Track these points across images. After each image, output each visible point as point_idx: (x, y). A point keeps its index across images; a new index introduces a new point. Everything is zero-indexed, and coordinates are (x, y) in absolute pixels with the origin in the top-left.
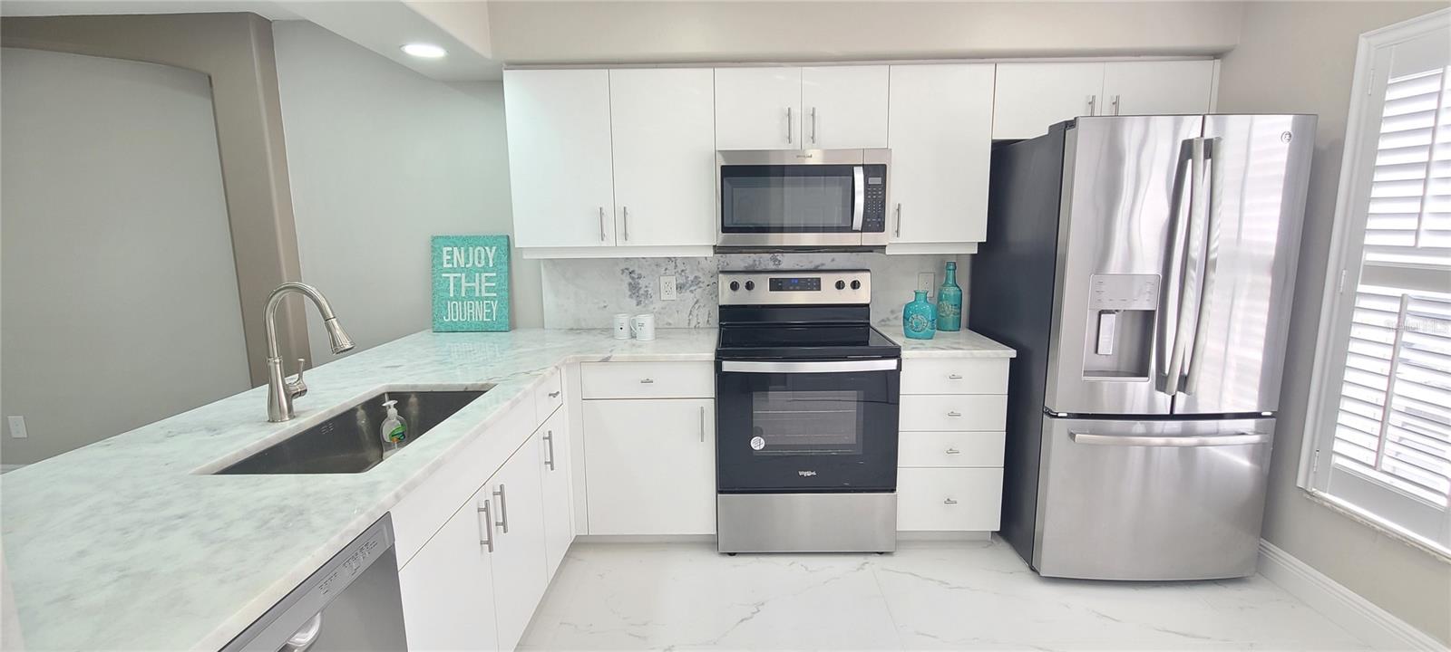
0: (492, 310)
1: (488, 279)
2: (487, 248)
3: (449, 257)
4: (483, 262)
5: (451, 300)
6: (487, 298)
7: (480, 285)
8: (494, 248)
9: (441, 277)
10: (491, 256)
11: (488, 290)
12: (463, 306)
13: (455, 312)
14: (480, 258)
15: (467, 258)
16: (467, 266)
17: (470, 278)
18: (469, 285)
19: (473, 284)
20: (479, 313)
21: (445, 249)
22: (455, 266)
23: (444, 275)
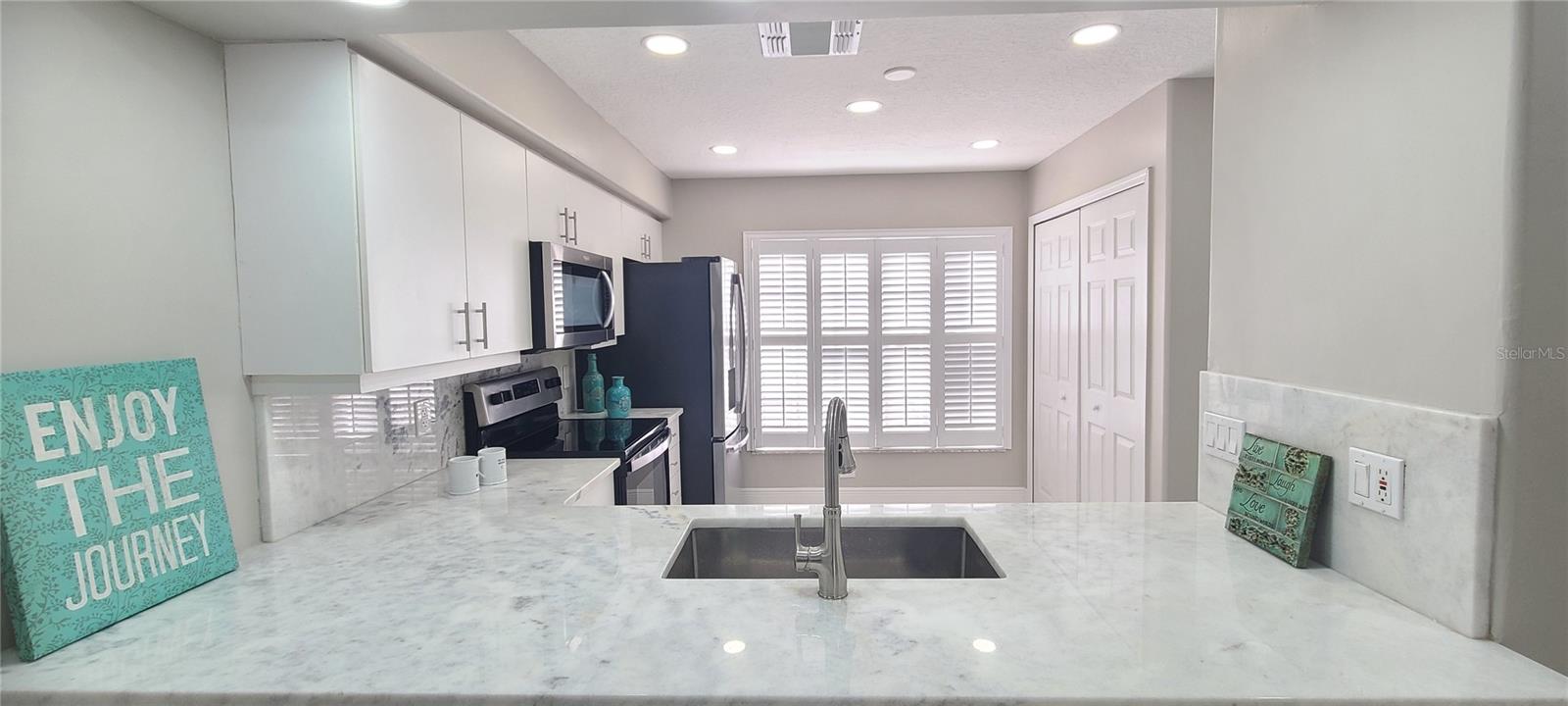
0: (197, 534)
1: (173, 466)
2: (156, 393)
3: (50, 431)
4: (152, 429)
5: (81, 545)
6: (179, 511)
7: (156, 483)
8: (173, 391)
9: (34, 492)
10: (168, 409)
11: (178, 490)
12: (119, 550)
13: (99, 574)
14: (140, 418)
15: (106, 424)
16: (111, 444)
17: (124, 473)
18: (126, 490)
19: (137, 487)
20: (167, 552)
21: (31, 411)
22: (75, 450)
23: (41, 484)
